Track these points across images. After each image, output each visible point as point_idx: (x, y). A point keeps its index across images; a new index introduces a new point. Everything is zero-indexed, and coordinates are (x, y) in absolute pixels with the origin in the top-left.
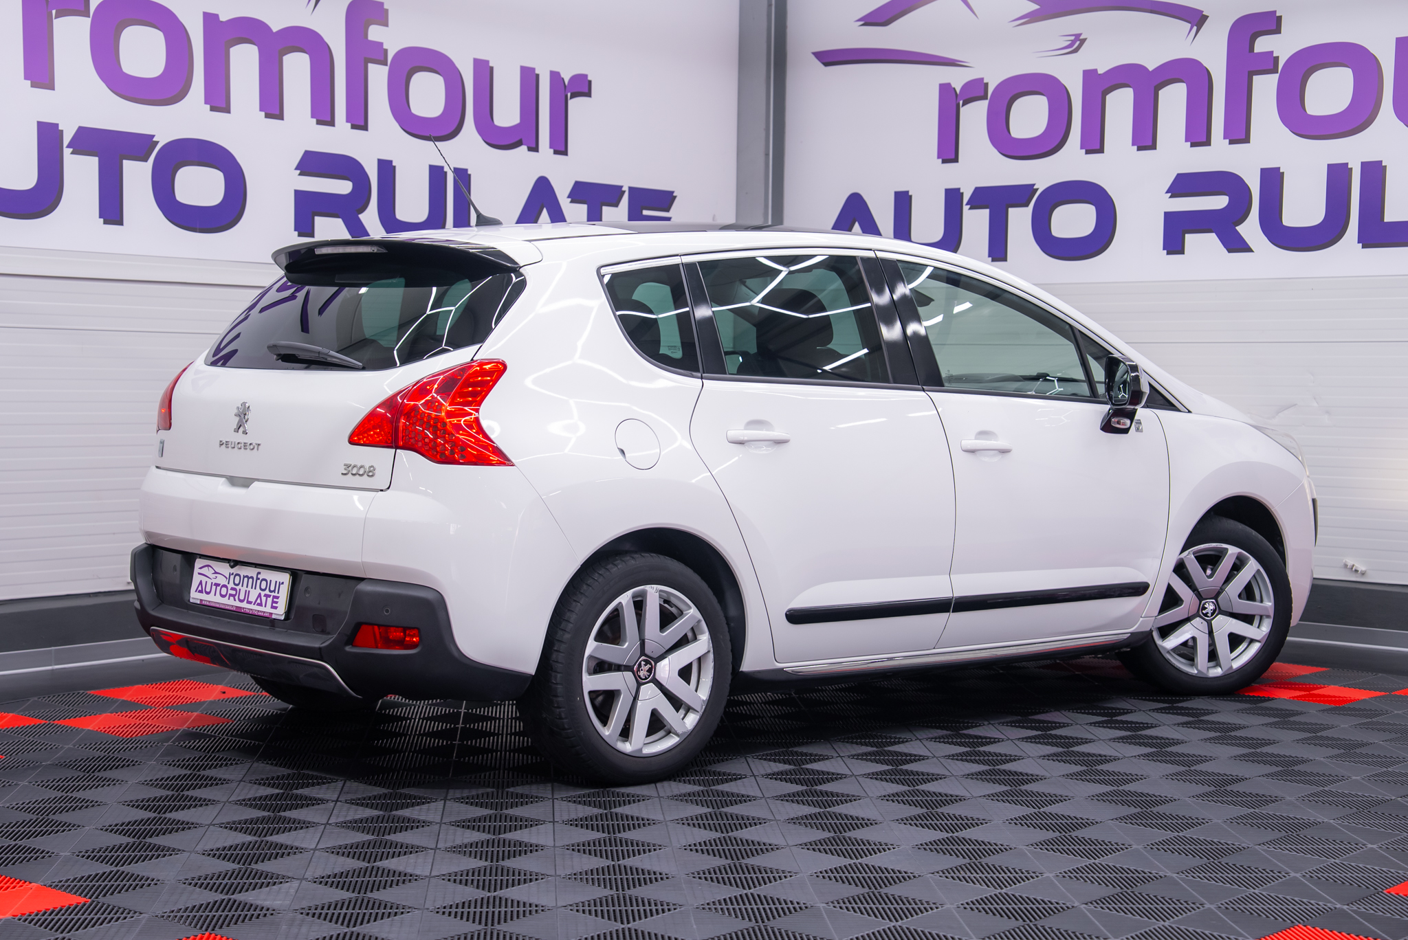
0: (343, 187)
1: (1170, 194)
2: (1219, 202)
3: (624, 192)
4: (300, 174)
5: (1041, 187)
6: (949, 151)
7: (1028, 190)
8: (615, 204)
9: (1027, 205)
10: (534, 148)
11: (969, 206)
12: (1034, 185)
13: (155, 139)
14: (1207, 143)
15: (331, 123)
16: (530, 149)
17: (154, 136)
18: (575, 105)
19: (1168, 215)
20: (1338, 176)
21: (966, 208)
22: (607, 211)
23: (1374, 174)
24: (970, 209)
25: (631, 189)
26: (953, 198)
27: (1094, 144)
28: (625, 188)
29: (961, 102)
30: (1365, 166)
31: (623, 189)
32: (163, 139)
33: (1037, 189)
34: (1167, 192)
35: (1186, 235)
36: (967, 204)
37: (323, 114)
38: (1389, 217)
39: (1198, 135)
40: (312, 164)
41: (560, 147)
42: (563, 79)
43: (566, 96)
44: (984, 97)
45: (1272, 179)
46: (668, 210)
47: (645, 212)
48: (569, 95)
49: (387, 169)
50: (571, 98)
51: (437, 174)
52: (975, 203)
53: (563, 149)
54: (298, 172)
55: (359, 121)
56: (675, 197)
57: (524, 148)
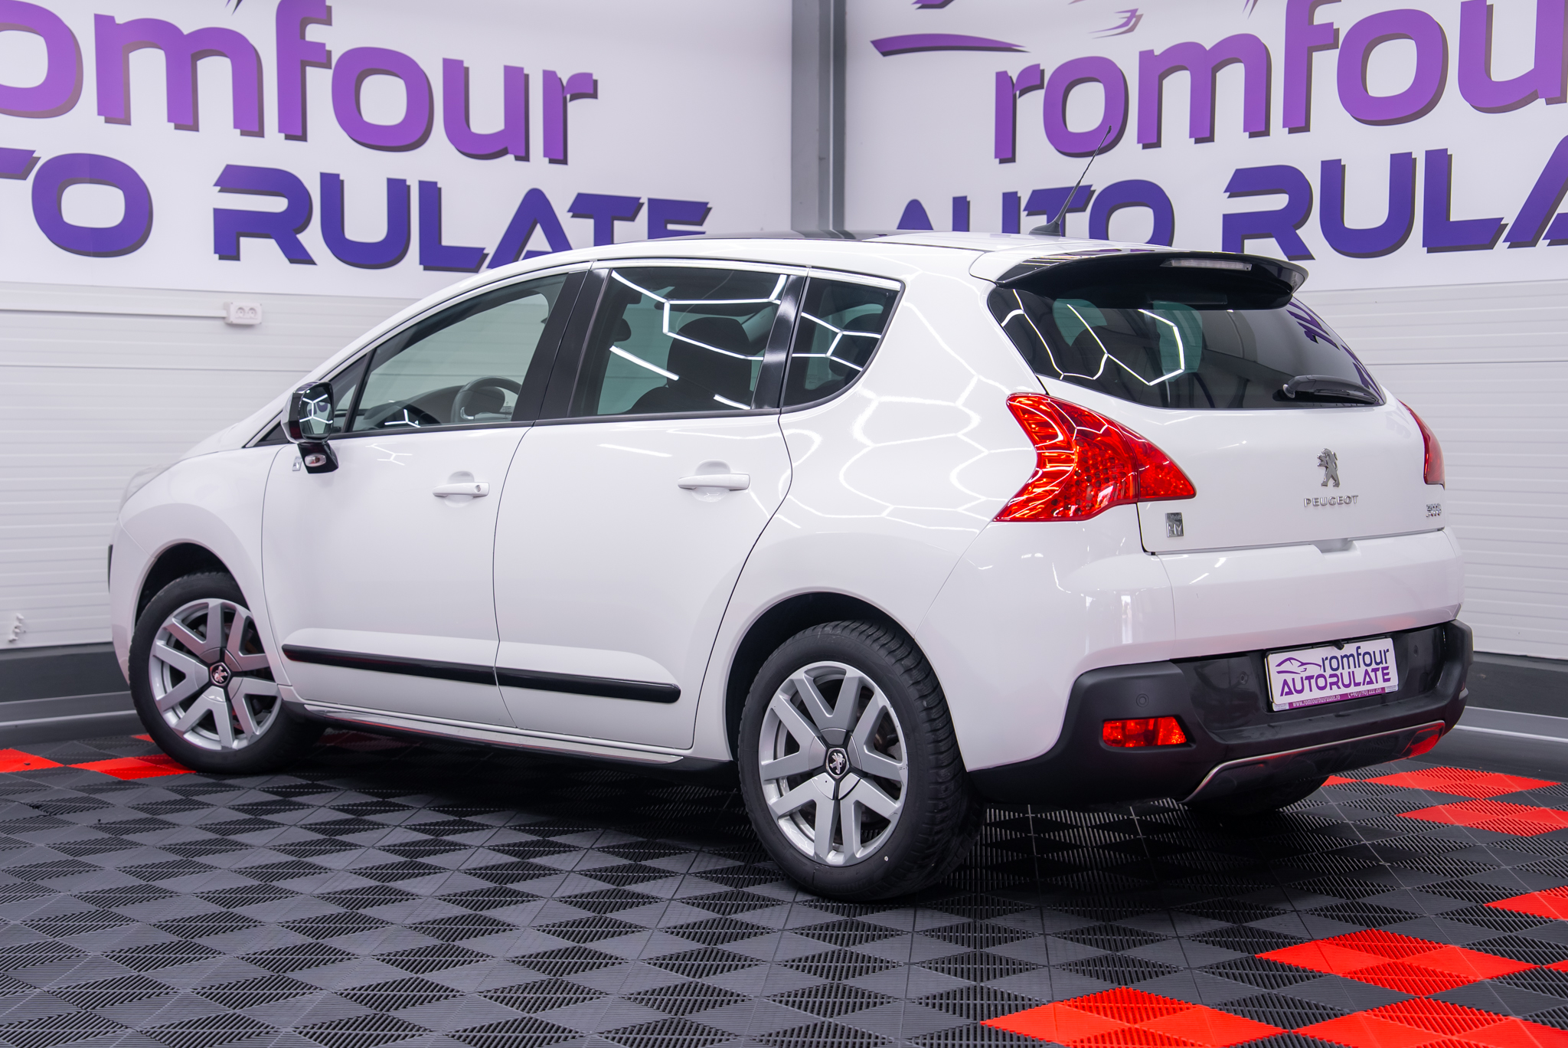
0: (277, 204)
1: (1228, 194)
2: (1277, 202)
3: (642, 204)
4: (220, 191)
5: (1098, 188)
6: (1006, 151)
7: (1085, 193)
8: (632, 217)
9: (1084, 210)
10: (524, 157)
11: (1026, 213)
12: (1091, 186)
13: (35, 155)
14: (1265, 132)
15: (260, 133)
16: (518, 158)
17: (33, 152)
18: (576, 109)
19: (1227, 219)
20: (1402, 165)
21: (1023, 214)
22: (619, 226)
23: (1440, 163)
24: (1028, 215)
25: (650, 201)
26: (1010, 201)
27: (1151, 138)
28: (644, 200)
29: (1018, 93)
30: (1429, 154)
31: (641, 201)
32: (45, 154)
33: (1094, 191)
34: (1225, 191)
35: (1246, 241)
36: (1025, 210)
37: (249, 122)
38: (1455, 216)
39: (1257, 126)
40: (234, 179)
41: (558, 153)
42: (560, 79)
43: (565, 98)
44: (1041, 87)
45: (1333, 172)
46: (701, 224)
47: (670, 227)
48: (568, 96)
49: (332, 185)
50: (571, 100)
51: (397, 190)
52: (1033, 209)
53: (561, 158)
54: (218, 188)
55: (295, 128)
56: (710, 209)
57: (510, 157)
